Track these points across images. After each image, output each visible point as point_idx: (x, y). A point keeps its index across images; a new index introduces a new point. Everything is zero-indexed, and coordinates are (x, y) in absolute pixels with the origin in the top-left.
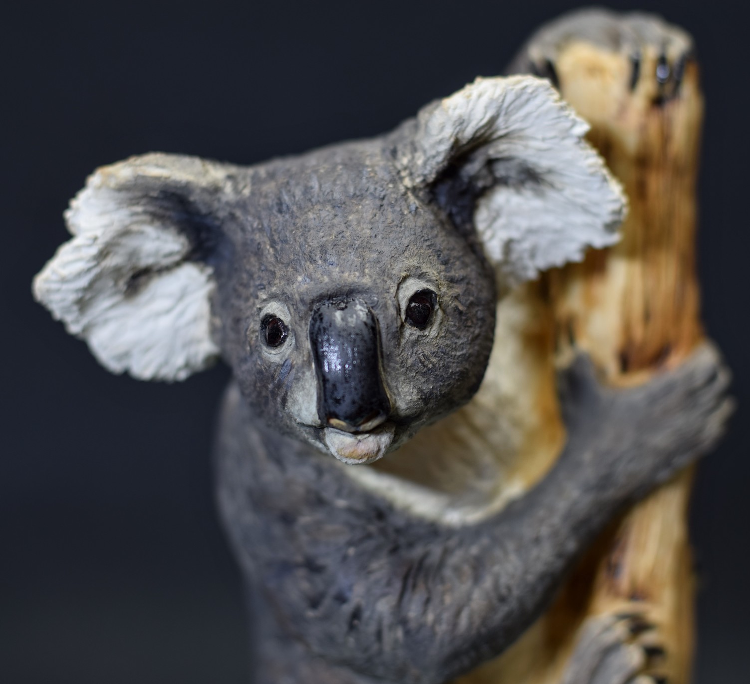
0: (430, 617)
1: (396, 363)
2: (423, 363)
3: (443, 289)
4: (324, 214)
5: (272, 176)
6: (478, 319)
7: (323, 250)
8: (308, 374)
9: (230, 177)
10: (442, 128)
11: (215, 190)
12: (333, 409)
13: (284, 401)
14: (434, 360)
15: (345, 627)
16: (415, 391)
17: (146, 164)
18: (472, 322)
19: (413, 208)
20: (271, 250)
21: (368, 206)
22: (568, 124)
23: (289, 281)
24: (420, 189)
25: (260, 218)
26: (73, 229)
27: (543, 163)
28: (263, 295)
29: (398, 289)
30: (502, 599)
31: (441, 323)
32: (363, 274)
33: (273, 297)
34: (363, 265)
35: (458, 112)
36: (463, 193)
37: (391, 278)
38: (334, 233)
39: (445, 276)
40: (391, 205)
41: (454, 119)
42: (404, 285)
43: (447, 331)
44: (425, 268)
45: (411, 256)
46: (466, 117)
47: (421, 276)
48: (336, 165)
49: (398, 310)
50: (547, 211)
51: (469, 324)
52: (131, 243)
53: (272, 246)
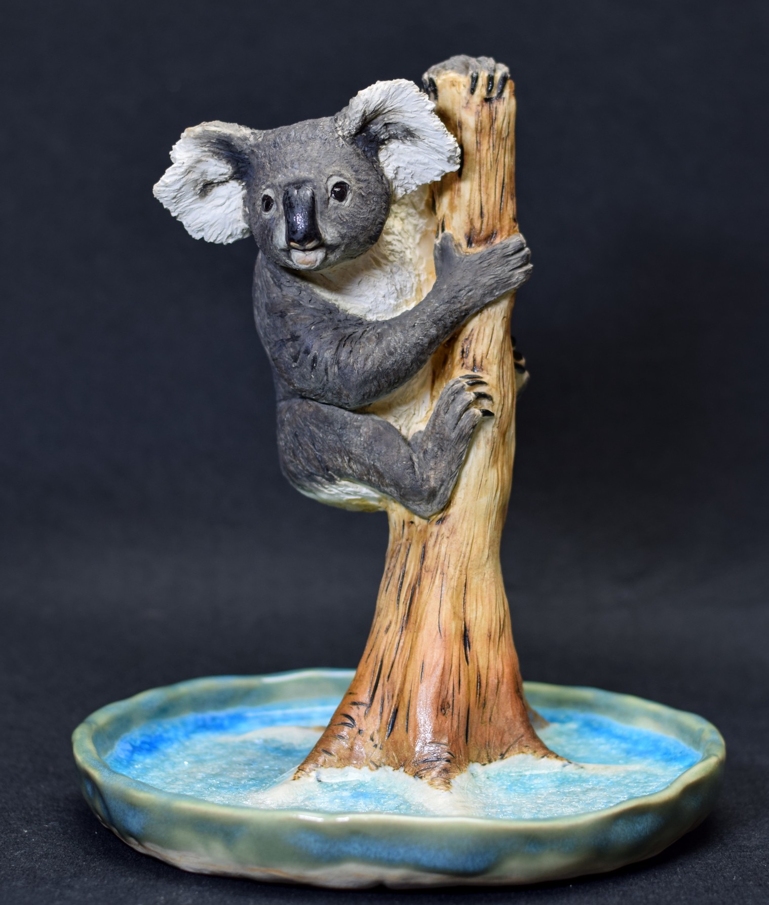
0: (351, 360)
1: (325, 216)
2: (340, 218)
3: (353, 183)
4: (295, 147)
5: (273, 132)
6: (374, 201)
7: (292, 162)
8: (281, 221)
9: (252, 133)
10: (358, 106)
11: (245, 139)
12: (292, 236)
13: (272, 237)
14: (347, 218)
15: (309, 368)
16: (336, 232)
17: (210, 125)
18: (370, 202)
19: (341, 145)
20: (269, 165)
21: (317, 144)
22: (424, 104)
23: (275, 177)
24: (347, 137)
25: (265, 151)
26: (173, 160)
27: (413, 125)
28: (264, 187)
29: (327, 180)
30: (391, 354)
31: (351, 200)
32: (310, 173)
33: (268, 187)
34: (311, 169)
35: (366, 97)
36: (372, 141)
37: (324, 175)
38: (299, 155)
39: (355, 178)
40: (329, 142)
41: (364, 100)
42: (331, 179)
43: (355, 205)
44: (343, 172)
45: (336, 166)
46: (370, 100)
47: (341, 175)
48: (306, 125)
49: (327, 190)
50: (419, 153)
51: (368, 203)
52: (202, 167)
53: (269, 164)
